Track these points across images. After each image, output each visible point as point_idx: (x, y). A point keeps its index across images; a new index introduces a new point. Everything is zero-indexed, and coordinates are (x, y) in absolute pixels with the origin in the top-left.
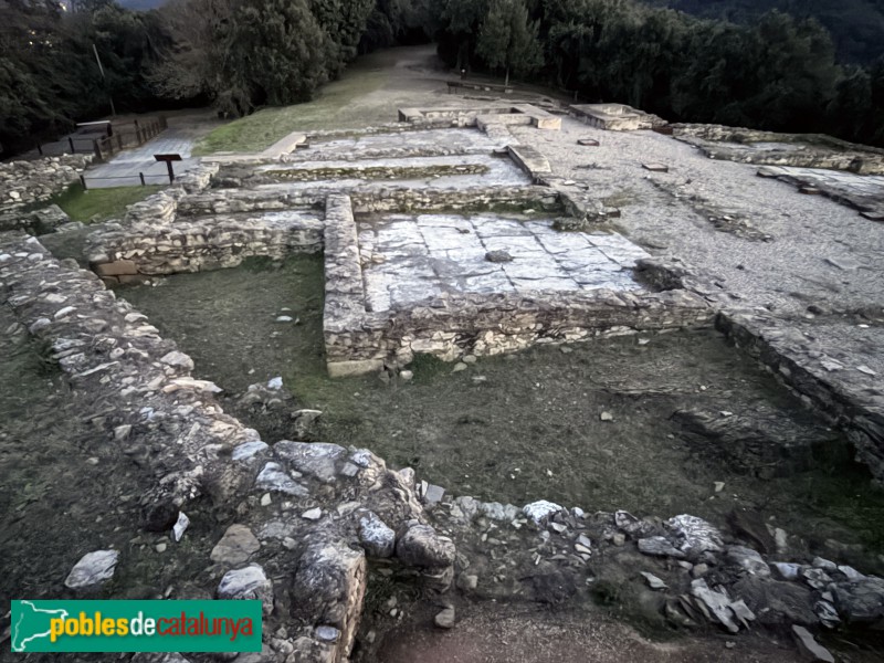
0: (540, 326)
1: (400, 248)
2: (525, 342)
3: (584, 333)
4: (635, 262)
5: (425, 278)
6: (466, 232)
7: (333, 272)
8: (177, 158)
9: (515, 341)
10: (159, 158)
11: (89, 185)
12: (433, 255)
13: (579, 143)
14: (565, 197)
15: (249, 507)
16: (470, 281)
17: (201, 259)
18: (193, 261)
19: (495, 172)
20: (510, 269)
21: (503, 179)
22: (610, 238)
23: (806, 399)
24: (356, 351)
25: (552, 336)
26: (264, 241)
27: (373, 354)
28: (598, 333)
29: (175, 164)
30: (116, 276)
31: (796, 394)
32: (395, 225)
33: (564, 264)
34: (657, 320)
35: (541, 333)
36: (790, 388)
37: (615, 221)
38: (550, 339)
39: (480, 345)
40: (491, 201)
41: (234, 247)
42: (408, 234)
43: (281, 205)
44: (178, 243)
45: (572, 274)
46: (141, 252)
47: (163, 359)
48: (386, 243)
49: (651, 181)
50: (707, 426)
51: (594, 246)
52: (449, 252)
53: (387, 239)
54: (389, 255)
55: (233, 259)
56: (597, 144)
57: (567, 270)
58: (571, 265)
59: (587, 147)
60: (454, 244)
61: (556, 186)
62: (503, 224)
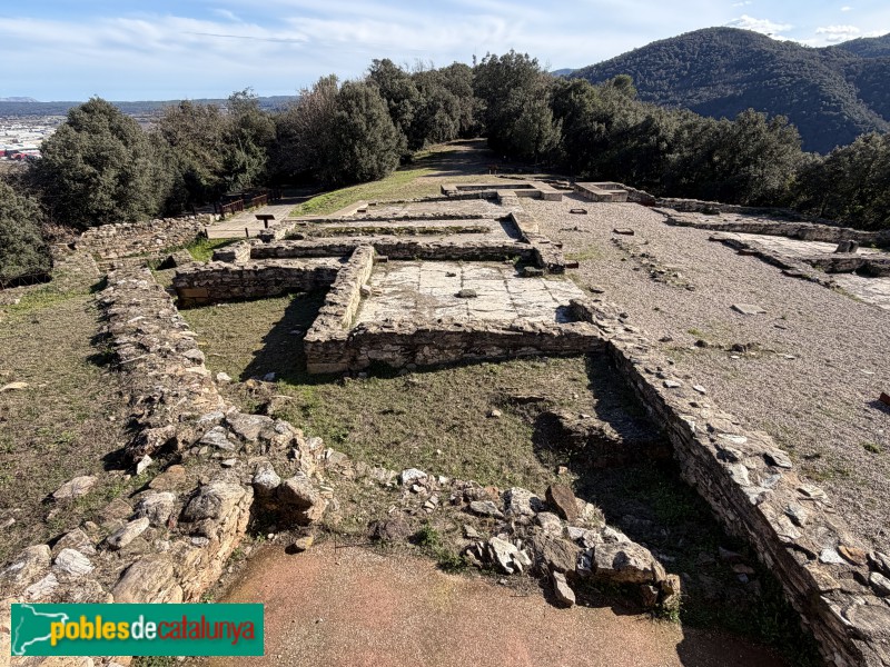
0: (465, 345)
1: (398, 286)
2: (453, 356)
3: (500, 351)
4: (571, 301)
5: (406, 307)
6: (453, 275)
7: (331, 300)
8: (271, 217)
9: (447, 355)
10: (259, 217)
11: (210, 236)
12: (421, 292)
13: (572, 212)
14: (538, 252)
15: (191, 454)
16: (438, 311)
17: (253, 288)
18: (248, 290)
19: (495, 232)
20: (472, 303)
21: (498, 237)
22: (563, 283)
23: (650, 409)
24: (327, 355)
25: (476, 352)
26: (298, 276)
27: (340, 358)
28: (510, 352)
29: (269, 221)
30: (194, 298)
31: (645, 405)
32: (404, 269)
33: (515, 301)
34: (557, 344)
35: (466, 350)
36: (642, 399)
37: (573, 271)
38: (473, 355)
39: (420, 357)
40: (481, 254)
41: (276, 280)
42: (410, 275)
43: (324, 252)
44: (237, 276)
45: (518, 309)
46: (211, 282)
47: (184, 354)
48: (390, 282)
49: (616, 241)
50: (565, 424)
51: (547, 288)
52: (434, 290)
53: (393, 278)
54: (388, 290)
55: (275, 289)
56: (585, 212)
57: (515, 305)
58: (520, 302)
59: (577, 215)
60: (440, 284)
61: (534, 244)
62: (486, 271)
